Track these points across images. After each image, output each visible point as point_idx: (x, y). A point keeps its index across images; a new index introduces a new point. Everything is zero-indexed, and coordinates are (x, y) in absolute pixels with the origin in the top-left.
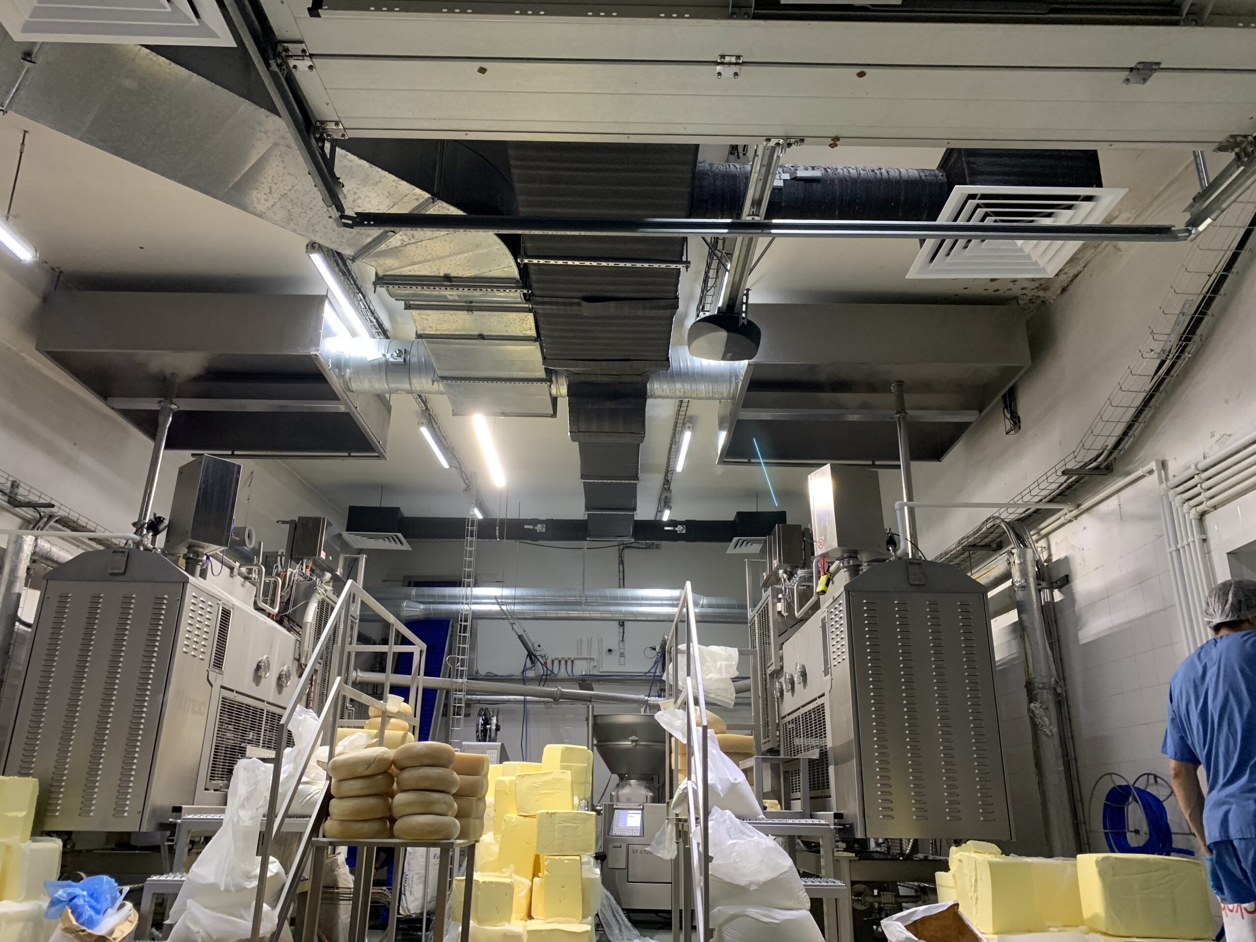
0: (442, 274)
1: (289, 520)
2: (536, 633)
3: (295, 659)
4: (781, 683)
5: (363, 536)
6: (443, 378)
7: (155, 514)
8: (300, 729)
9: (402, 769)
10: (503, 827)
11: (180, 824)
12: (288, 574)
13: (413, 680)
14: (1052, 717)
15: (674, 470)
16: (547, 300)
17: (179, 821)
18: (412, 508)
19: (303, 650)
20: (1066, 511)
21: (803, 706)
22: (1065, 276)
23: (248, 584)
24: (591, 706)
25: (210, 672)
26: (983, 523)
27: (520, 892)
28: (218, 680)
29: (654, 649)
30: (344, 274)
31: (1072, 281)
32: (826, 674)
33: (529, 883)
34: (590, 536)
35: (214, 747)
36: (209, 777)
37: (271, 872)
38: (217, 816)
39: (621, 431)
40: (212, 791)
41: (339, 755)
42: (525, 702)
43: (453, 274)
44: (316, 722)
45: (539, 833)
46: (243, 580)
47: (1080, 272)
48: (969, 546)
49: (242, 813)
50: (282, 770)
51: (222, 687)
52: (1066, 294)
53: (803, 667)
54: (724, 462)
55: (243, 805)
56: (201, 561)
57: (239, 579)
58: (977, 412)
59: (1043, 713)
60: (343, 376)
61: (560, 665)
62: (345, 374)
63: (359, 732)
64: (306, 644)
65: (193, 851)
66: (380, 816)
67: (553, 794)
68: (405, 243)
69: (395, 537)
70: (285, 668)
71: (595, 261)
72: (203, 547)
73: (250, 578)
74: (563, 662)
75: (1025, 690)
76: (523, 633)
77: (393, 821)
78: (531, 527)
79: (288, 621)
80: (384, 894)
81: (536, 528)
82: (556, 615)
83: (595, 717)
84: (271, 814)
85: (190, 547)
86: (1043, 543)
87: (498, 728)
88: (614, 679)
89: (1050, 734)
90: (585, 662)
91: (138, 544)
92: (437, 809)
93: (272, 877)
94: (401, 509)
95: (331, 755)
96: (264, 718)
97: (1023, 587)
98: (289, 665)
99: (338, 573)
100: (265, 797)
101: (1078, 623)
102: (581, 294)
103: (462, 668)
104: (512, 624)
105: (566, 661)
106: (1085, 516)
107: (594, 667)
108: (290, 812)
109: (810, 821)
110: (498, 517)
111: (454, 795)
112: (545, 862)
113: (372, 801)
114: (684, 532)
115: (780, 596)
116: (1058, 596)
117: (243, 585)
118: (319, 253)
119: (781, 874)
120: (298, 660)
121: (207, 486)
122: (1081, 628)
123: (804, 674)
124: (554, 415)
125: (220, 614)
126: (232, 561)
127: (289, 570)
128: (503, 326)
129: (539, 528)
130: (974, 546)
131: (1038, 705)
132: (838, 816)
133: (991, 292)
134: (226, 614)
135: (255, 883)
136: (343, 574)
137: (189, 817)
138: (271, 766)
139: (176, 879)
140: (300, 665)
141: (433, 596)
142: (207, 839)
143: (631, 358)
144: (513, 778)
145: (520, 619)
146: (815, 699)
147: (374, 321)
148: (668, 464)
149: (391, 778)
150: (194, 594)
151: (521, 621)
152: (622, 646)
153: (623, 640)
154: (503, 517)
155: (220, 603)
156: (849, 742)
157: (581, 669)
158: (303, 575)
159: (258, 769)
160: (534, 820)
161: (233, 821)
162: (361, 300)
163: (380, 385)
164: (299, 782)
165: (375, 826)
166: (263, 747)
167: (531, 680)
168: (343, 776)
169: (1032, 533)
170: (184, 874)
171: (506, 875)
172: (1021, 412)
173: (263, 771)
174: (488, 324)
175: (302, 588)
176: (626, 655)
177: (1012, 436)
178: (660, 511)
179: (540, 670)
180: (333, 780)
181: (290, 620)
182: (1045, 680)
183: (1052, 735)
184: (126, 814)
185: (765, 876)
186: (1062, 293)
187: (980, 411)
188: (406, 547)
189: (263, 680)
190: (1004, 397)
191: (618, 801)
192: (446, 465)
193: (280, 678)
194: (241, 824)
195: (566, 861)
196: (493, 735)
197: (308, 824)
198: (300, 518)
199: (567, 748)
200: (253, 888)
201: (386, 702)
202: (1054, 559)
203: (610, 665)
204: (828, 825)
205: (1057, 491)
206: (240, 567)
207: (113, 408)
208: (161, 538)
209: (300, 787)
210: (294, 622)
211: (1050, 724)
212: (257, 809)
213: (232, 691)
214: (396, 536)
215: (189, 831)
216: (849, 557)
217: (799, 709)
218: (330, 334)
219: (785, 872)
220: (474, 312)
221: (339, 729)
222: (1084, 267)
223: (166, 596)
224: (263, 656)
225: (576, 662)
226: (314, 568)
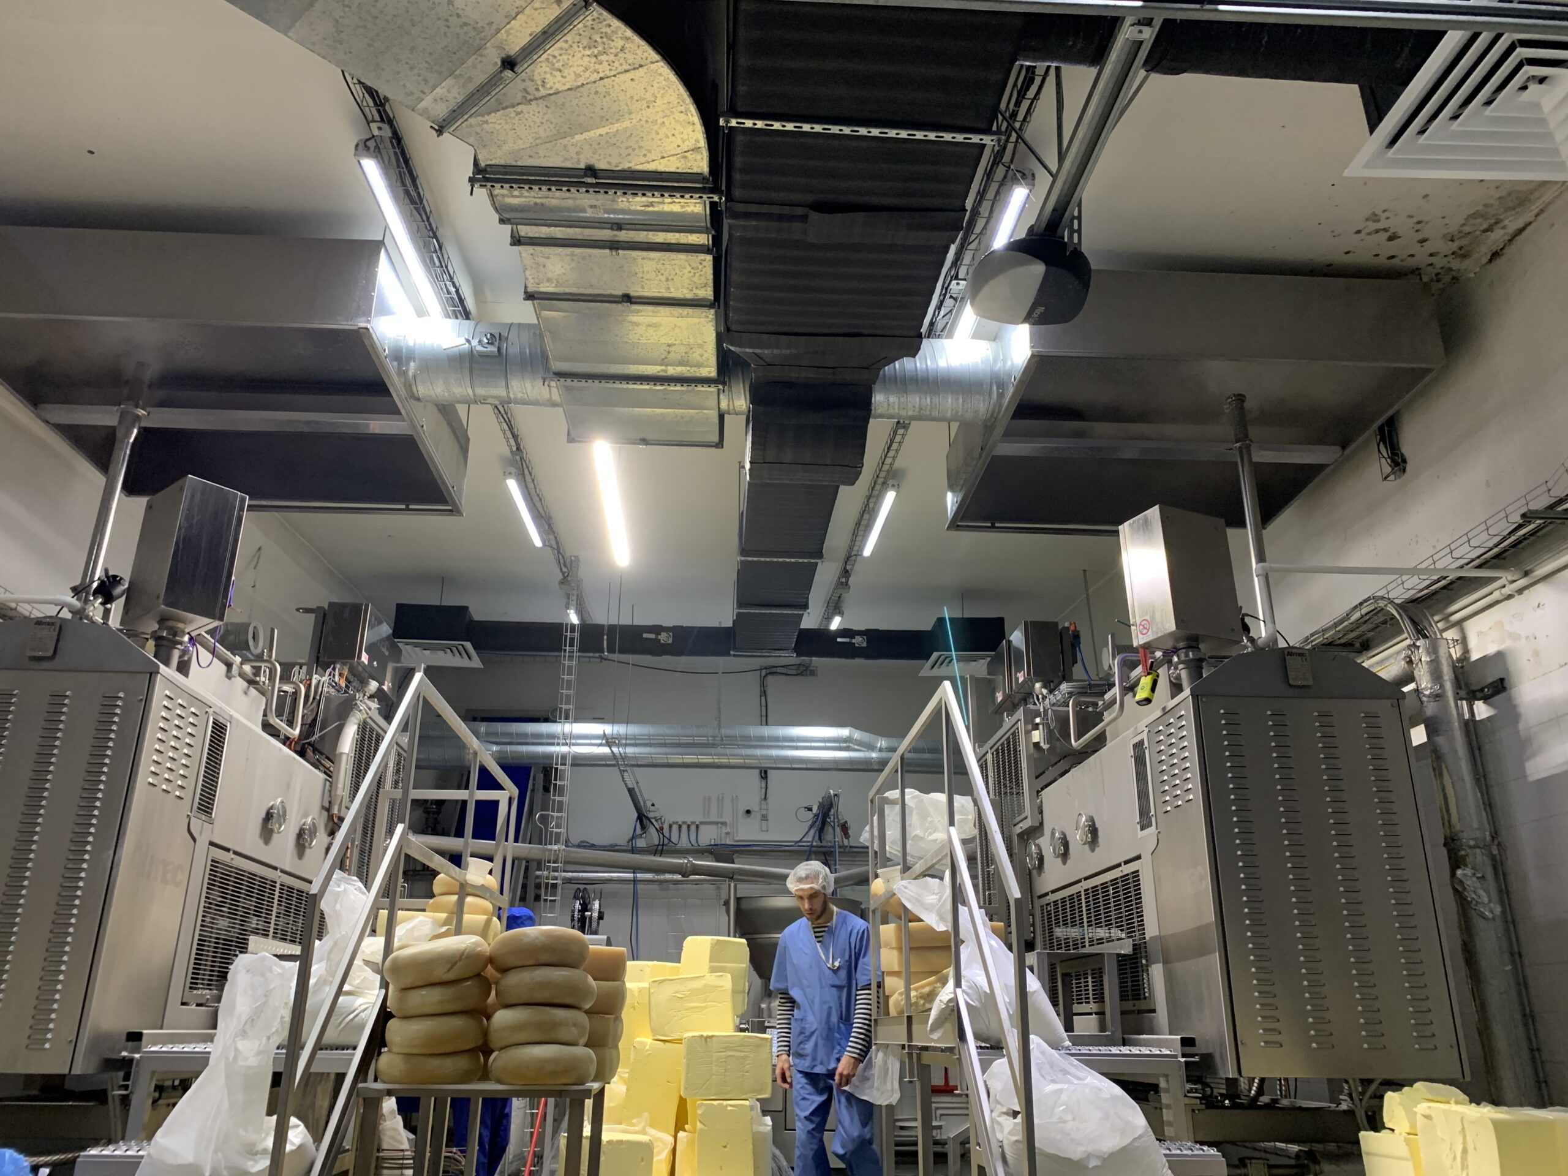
0: (582, 166)
1: (314, 607)
2: (652, 787)
3: (323, 807)
4: (1039, 847)
5: (416, 645)
6: (561, 375)
7: (106, 571)
8: (338, 907)
9: (505, 970)
10: (632, 1057)
11: (138, 1061)
12: (314, 682)
13: (497, 846)
14: (1492, 892)
15: (859, 554)
16: (753, 208)
17: (137, 1056)
18: (483, 610)
19: (336, 795)
20: (1506, 580)
21: (1086, 879)
22: (1502, 232)
23: (253, 691)
24: (732, 885)
25: (193, 819)
26: (1356, 607)
27: (659, 1153)
28: (205, 833)
29: (810, 809)
30: (413, 202)
31: (1510, 241)
32: (1145, 824)
33: (671, 1140)
34: (735, 649)
35: (196, 942)
36: (188, 985)
37: (292, 1144)
38: (200, 1048)
39: (828, 462)
40: (194, 1006)
41: (400, 948)
42: (635, 881)
43: (601, 165)
44: (364, 897)
45: (688, 1065)
46: (246, 684)
47: (1530, 223)
48: (1323, 645)
49: (244, 1046)
50: (313, 969)
51: (212, 844)
52: (1500, 262)
53: (1092, 819)
54: (958, 526)
55: (245, 1032)
56: (181, 643)
57: (240, 683)
58: (1338, 448)
59: (1478, 885)
60: (405, 373)
61: (680, 831)
62: (407, 370)
63: (420, 917)
64: (340, 786)
65: (161, 1102)
66: (468, 1047)
67: (705, 1008)
68: (529, 97)
69: (460, 648)
70: (309, 820)
71: (848, 124)
72: (184, 622)
73: (257, 683)
74: (684, 828)
75: (1444, 851)
76: (635, 786)
77: (488, 1052)
78: (653, 636)
79: (314, 752)
80: (455, 1160)
81: (659, 637)
82: (681, 761)
83: (738, 900)
84: (294, 1043)
85: (163, 620)
86: (1451, 634)
87: (601, 917)
88: (753, 851)
89: (1490, 916)
90: (714, 827)
91: (79, 614)
92: (563, 1034)
93: (292, 1152)
94: (471, 610)
95: (388, 948)
96: (277, 894)
97: (1437, 697)
98: (314, 816)
99: (385, 688)
100: (282, 1017)
101: (1524, 747)
102: (810, 198)
103: (558, 830)
104: (622, 772)
105: (689, 827)
106: (1539, 587)
107: (727, 833)
108: (326, 1040)
109: (1125, 1050)
110: (606, 623)
111: (587, 1012)
112: (697, 1108)
113: (457, 1022)
114: (865, 645)
115: (1038, 720)
116: (1482, 710)
117: (246, 693)
118: (376, 157)
119: (1135, 1140)
120: (328, 810)
121: (191, 526)
122: (1529, 758)
123: (1093, 830)
124: (720, 444)
125: (210, 729)
126: (229, 653)
127: (315, 678)
128: (663, 279)
129: (664, 637)
130: (1330, 644)
131: (1469, 871)
132: (1187, 1042)
133: (1382, 261)
134: (219, 730)
135: (265, 1163)
136: (392, 689)
137: (153, 1049)
138: (295, 966)
139: (129, 1153)
140: (331, 817)
141: (510, 735)
142: (185, 1086)
143: (865, 332)
144: (646, 985)
145: (633, 766)
146: (1119, 865)
147: (453, 290)
148: (851, 547)
149: (486, 985)
150: (167, 693)
151: (635, 769)
152: (764, 807)
153: (765, 798)
154: (613, 621)
155: (210, 711)
156: (1200, 929)
157: (708, 836)
158: (335, 686)
159: (270, 970)
160: (681, 1048)
161: (227, 1058)
162: (436, 251)
163: (458, 388)
164: (339, 992)
165: (462, 1063)
166: (274, 937)
167: (642, 851)
168: (409, 982)
169: (1436, 618)
170: (145, 1143)
171: (636, 1128)
172: (1406, 449)
173: (279, 974)
174: (640, 275)
175: (333, 705)
176: (770, 817)
177: (1392, 483)
178: (829, 619)
179: (654, 837)
180: (391, 987)
181: (315, 750)
182: (1478, 834)
183: (1494, 918)
184: (47, 1046)
185: (1111, 1143)
186: (1490, 261)
187: (1344, 448)
188: (476, 663)
189: (275, 836)
190: (1381, 429)
191: (770, 1016)
192: (538, 543)
193: (300, 835)
194: (240, 1063)
195: (729, 1108)
196: (594, 925)
197: (351, 1060)
198: (331, 604)
199: (718, 940)
200: (260, 1171)
201: (466, 869)
202: (1475, 656)
203: (748, 832)
204: (1175, 1056)
205: (1496, 550)
206: (242, 664)
207: (47, 422)
208: (117, 608)
209: (341, 999)
210: (321, 753)
211: (1490, 901)
212: (269, 1038)
213: (228, 850)
214: (462, 645)
215: (153, 1072)
216: (1188, 648)
217: (1079, 881)
218: (385, 311)
219: (1140, 1137)
220: (620, 252)
221: (400, 912)
222: (1537, 215)
223: (121, 695)
224: (275, 800)
225: (702, 827)
226: (351, 678)
